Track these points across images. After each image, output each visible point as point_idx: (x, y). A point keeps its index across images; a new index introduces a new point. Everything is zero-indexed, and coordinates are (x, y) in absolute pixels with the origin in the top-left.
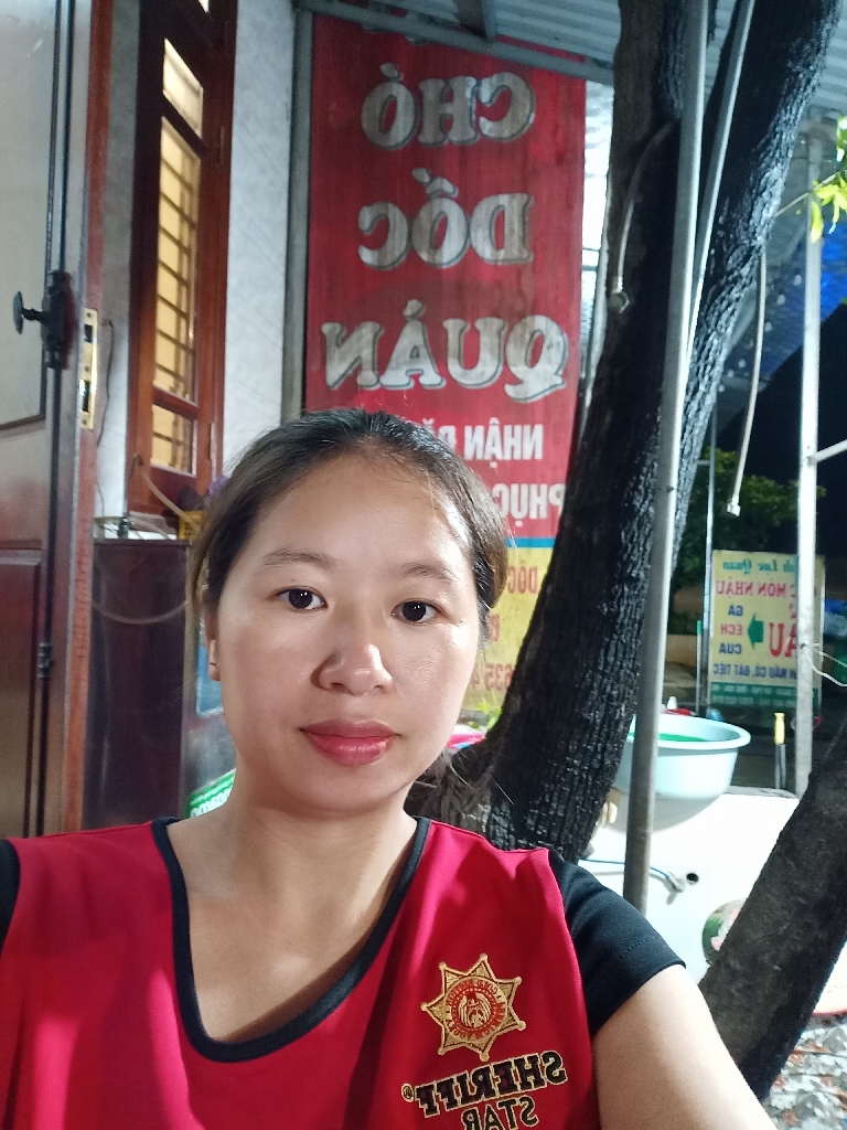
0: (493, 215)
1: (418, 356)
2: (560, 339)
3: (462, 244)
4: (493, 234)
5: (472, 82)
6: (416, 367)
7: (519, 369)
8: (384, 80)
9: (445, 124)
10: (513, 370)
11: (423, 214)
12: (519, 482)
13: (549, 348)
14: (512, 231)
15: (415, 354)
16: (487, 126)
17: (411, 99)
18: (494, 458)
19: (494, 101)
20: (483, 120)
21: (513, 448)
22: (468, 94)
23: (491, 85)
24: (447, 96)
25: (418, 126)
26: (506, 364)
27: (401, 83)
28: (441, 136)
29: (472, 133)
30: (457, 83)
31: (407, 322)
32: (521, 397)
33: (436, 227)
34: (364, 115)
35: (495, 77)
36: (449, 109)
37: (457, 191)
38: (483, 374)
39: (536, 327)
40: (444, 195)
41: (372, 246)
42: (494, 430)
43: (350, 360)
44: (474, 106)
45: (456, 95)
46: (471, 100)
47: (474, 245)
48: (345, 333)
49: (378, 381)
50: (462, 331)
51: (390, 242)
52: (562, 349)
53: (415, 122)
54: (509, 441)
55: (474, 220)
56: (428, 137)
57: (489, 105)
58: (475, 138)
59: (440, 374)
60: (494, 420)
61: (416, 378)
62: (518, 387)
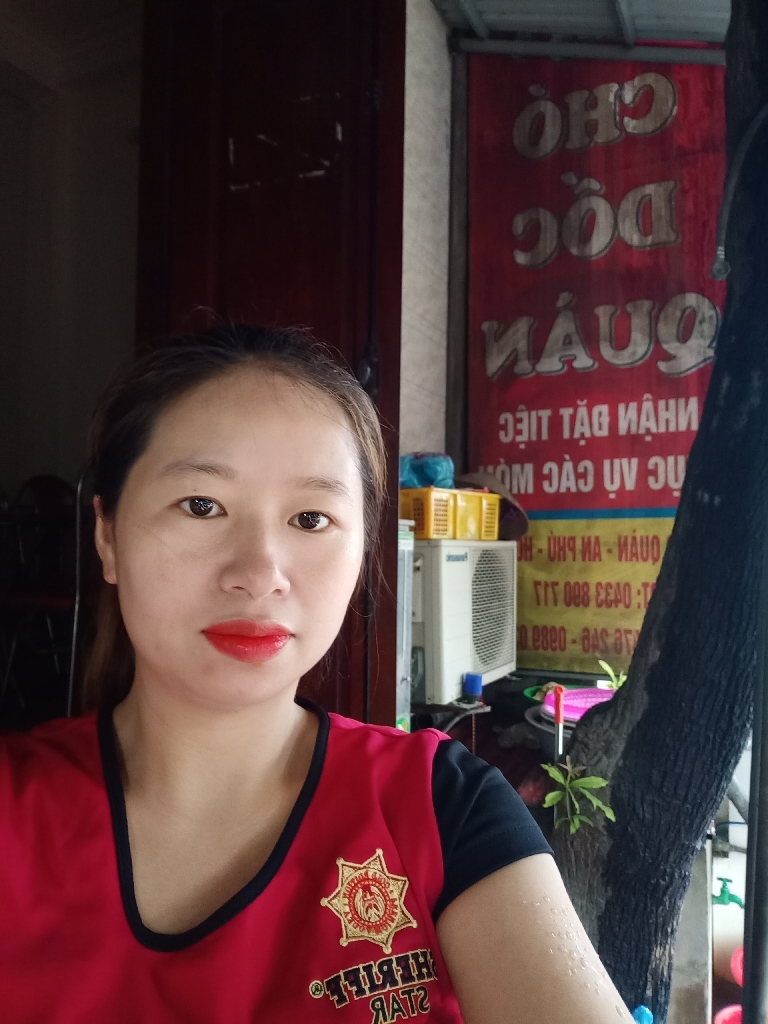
0: (639, 205)
1: (570, 343)
2: (712, 313)
3: (610, 236)
4: (640, 222)
5: (615, 87)
6: (569, 353)
7: (671, 347)
8: (532, 99)
9: (591, 128)
10: (665, 347)
11: (572, 213)
12: (676, 454)
13: (701, 323)
14: (660, 217)
15: (568, 341)
16: (631, 125)
17: (558, 113)
18: (648, 431)
19: (638, 99)
20: (626, 119)
21: (667, 421)
22: (612, 98)
23: (634, 87)
24: (592, 104)
25: (565, 134)
26: (658, 343)
27: (547, 100)
28: (587, 140)
29: (617, 133)
30: (601, 90)
31: (559, 313)
32: (675, 371)
33: (585, 223)
34: (516, 133)
35: (637, 80)
36: (594, 115)
37: (604, 187)
38: (634, 353)
39: (688, 304)
40: (592, 193)
41: (525, 249)
42: (648, 406)
43: (507, 352)
44: (618, 109)
45: (600, 103)
46: (615, 104)
47: (622, 234)
48: (501, 329)
49: (534, 369)
50: (612, 315)
51: (541, 241)
52: (715, 322)
53: (562, 131)
54: (663, 415)
55: (621, 211)
56: (575, 142)
57: (632, 105)
58: (619, 137)
59: (592, 357)
60: (647, 396)
61: (569, 362)
62: (672, 363)
